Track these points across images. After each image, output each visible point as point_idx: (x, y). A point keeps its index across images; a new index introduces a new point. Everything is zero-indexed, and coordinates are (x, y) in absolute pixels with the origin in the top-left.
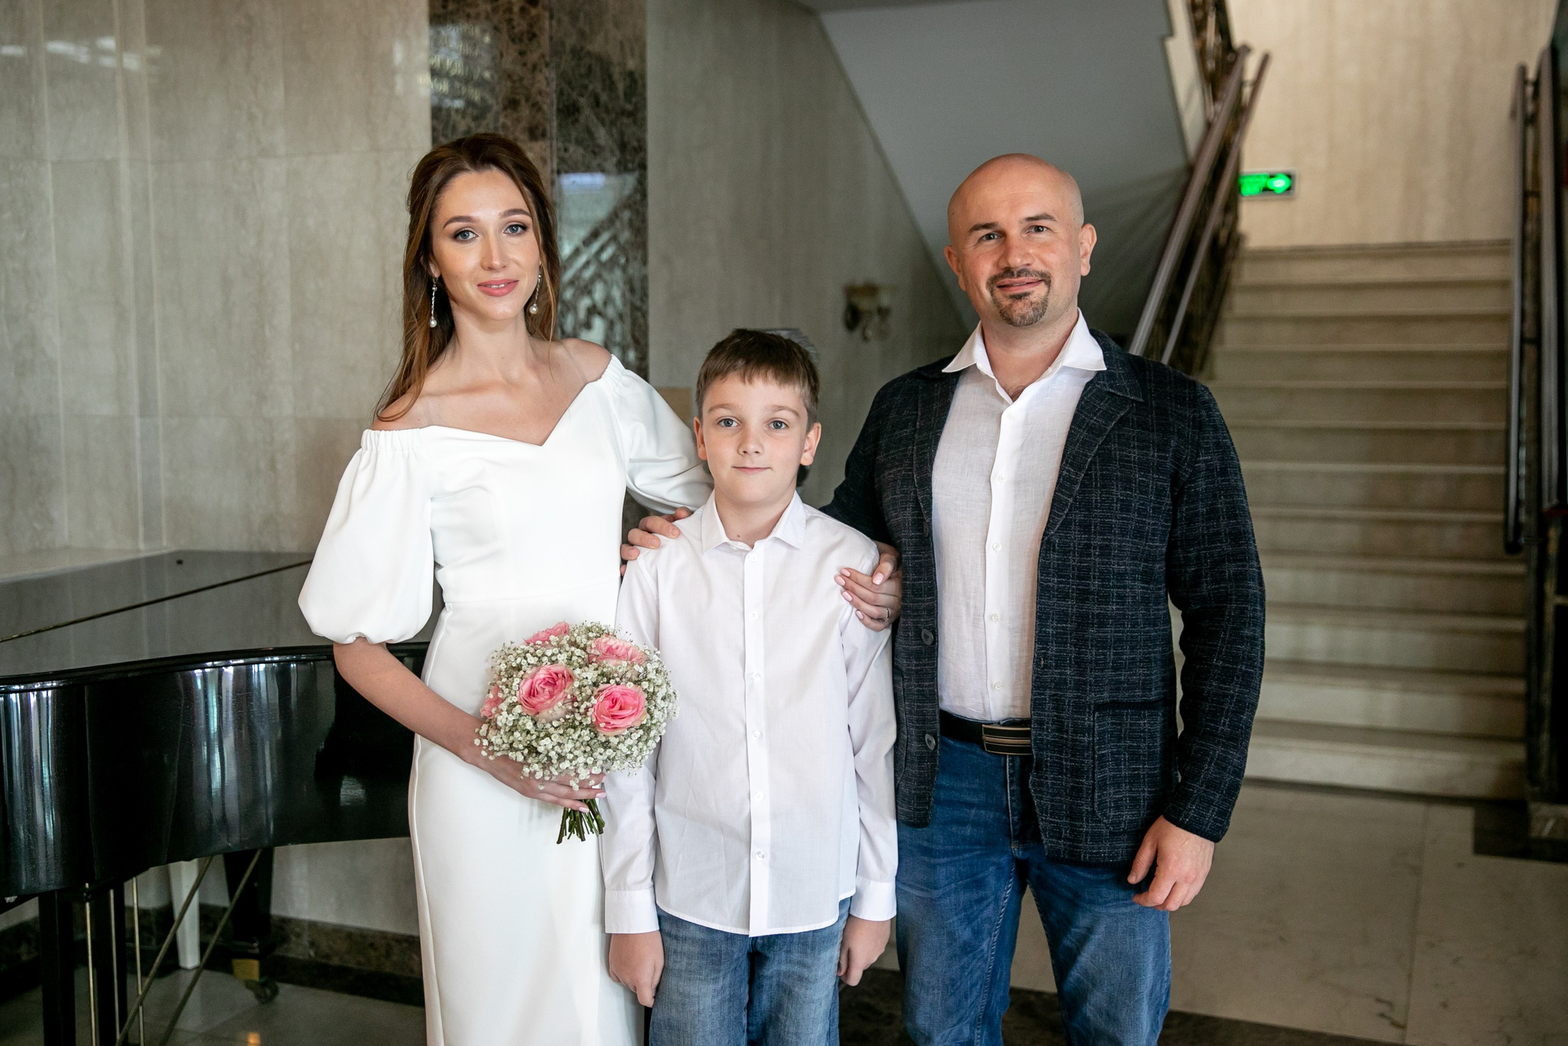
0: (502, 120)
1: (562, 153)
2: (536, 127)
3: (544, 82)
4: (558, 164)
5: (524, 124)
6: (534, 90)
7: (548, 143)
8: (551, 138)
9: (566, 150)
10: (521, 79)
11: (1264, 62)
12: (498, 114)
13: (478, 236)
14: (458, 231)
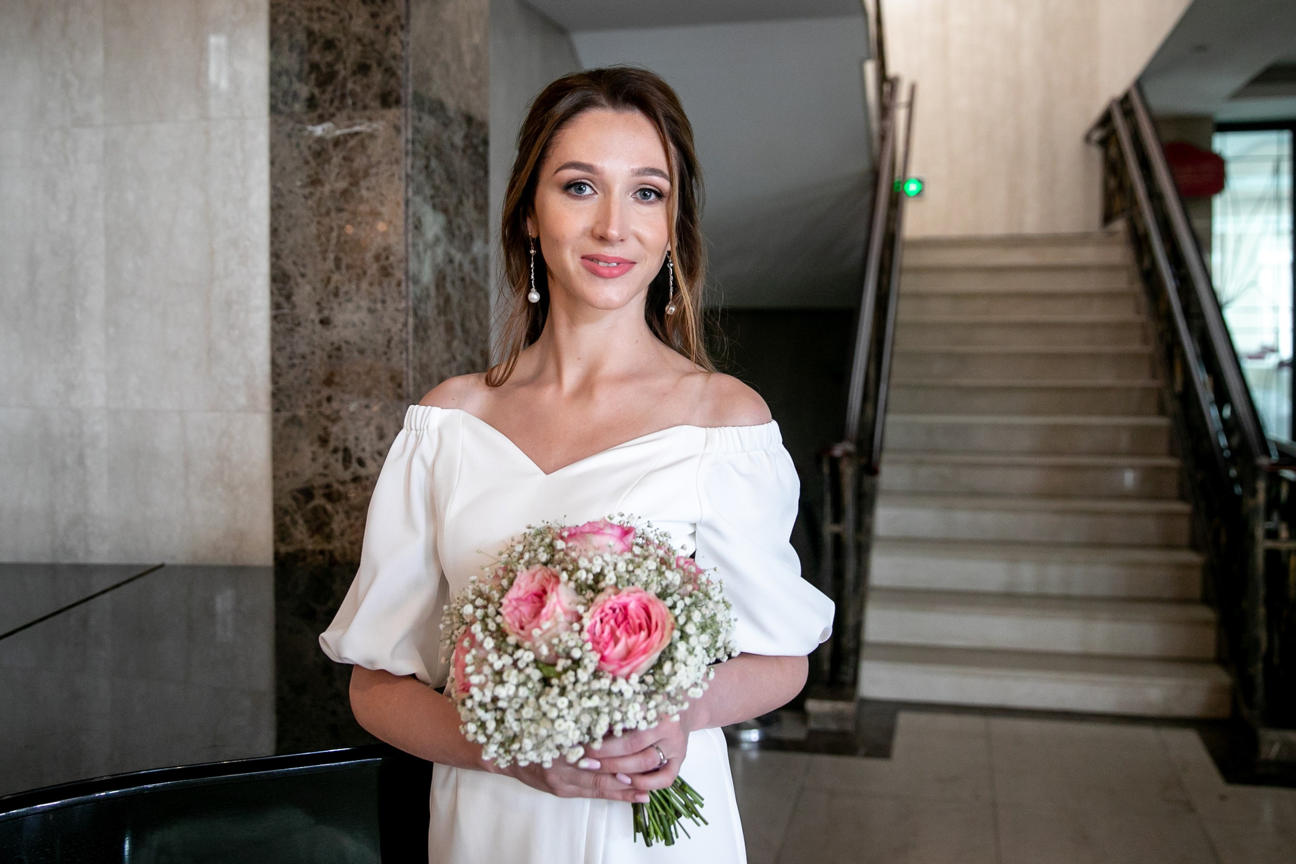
0: (350, 86)
1: (416, 123)
2: (390, 93)
3: (399, 45)
4: (413, 134)
5: (375, 90)
6: (387, 55)
7: (403, 110)
8: (406, 106)
9: (420, 119)
10: (372, 43)
11: (913, 90)
12: (345, 79)
13: (597, 194)
14: (570, 182)
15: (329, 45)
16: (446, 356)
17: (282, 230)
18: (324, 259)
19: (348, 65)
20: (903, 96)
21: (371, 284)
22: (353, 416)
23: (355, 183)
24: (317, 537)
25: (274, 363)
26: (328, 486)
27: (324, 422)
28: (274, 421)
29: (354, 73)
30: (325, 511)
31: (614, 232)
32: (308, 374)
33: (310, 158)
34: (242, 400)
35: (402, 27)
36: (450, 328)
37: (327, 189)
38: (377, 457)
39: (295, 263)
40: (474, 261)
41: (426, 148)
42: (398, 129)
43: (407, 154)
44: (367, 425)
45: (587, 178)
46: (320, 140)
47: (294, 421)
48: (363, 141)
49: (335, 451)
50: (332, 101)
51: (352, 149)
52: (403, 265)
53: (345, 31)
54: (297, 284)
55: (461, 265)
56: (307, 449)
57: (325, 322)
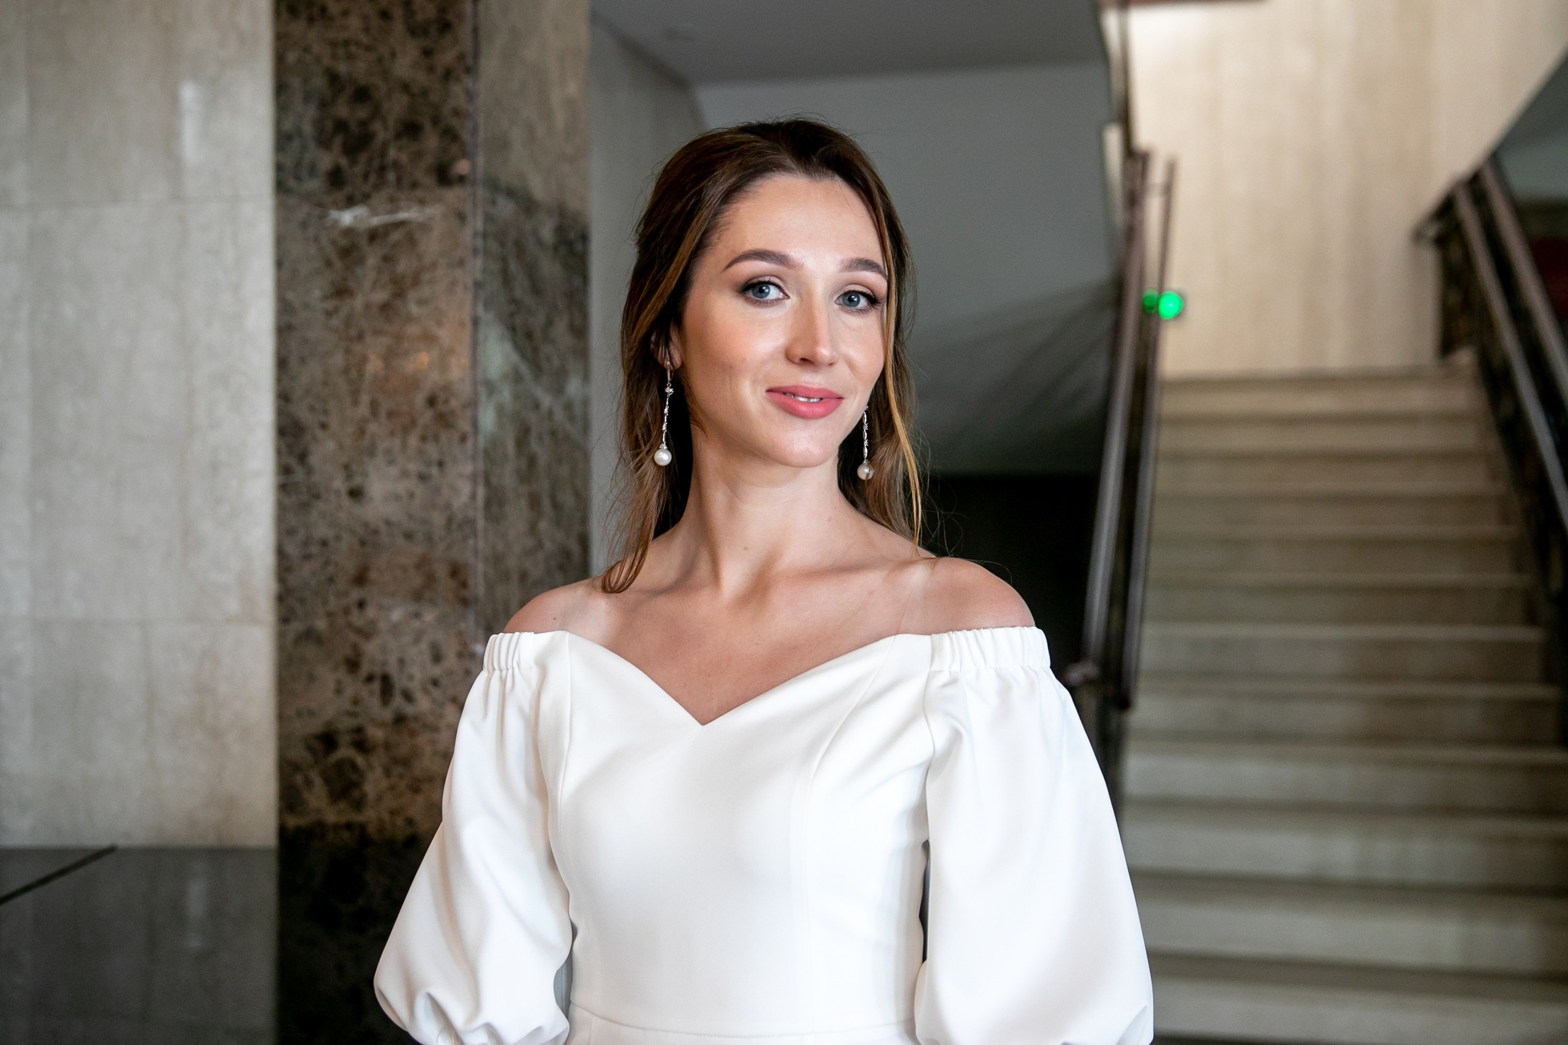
0: (392, 153)
1: (489, 208)
2: (448, 167)
3: (463, 96)
4: (484, 224)
5: (429, 160)
6: (446, 110)
7: (469, 192)
8: (472, 188)
10: (425, 93)
11: (1171, 169)
12: (385, 145)
13: (789, 297)
14: (750, 280)
15: (362, 94)
16: (530, 542)
17: (293, 362)
18: (356, 402)
19: (391, 122)
20: (1157, 175)
21: (423, 439)
22: (396, 630)
23: (399, 293)
24: (342, 805)
25: (281, 553)
26: (359, 730)
27: (353, 637)
28: (281, 636)
29: (398, 136)
30: (354, 766)
31: (824, 352)
32: (331, 569)
33: (334, 257)
34: (233, 605)
35: (468, 70)
36: (534, 502)
37: (358, 302)
38: (430, 687)
39: (312, 409)
40: (568, 407)
41: (502, 244)
42: (461, 217)
43: (475, 251)
44: (417, 640)
45: (775, 274)
46: (349, 232)
47: (309, 635)
48: (410, 234)
49: (370, 679)
50: (366, 176)
51: (395, 245)
52: (469, 413)
53: (385, 74)
54: (315, 439)
55: (550, 413)
56: (328, 676)
57: (356, 494)
